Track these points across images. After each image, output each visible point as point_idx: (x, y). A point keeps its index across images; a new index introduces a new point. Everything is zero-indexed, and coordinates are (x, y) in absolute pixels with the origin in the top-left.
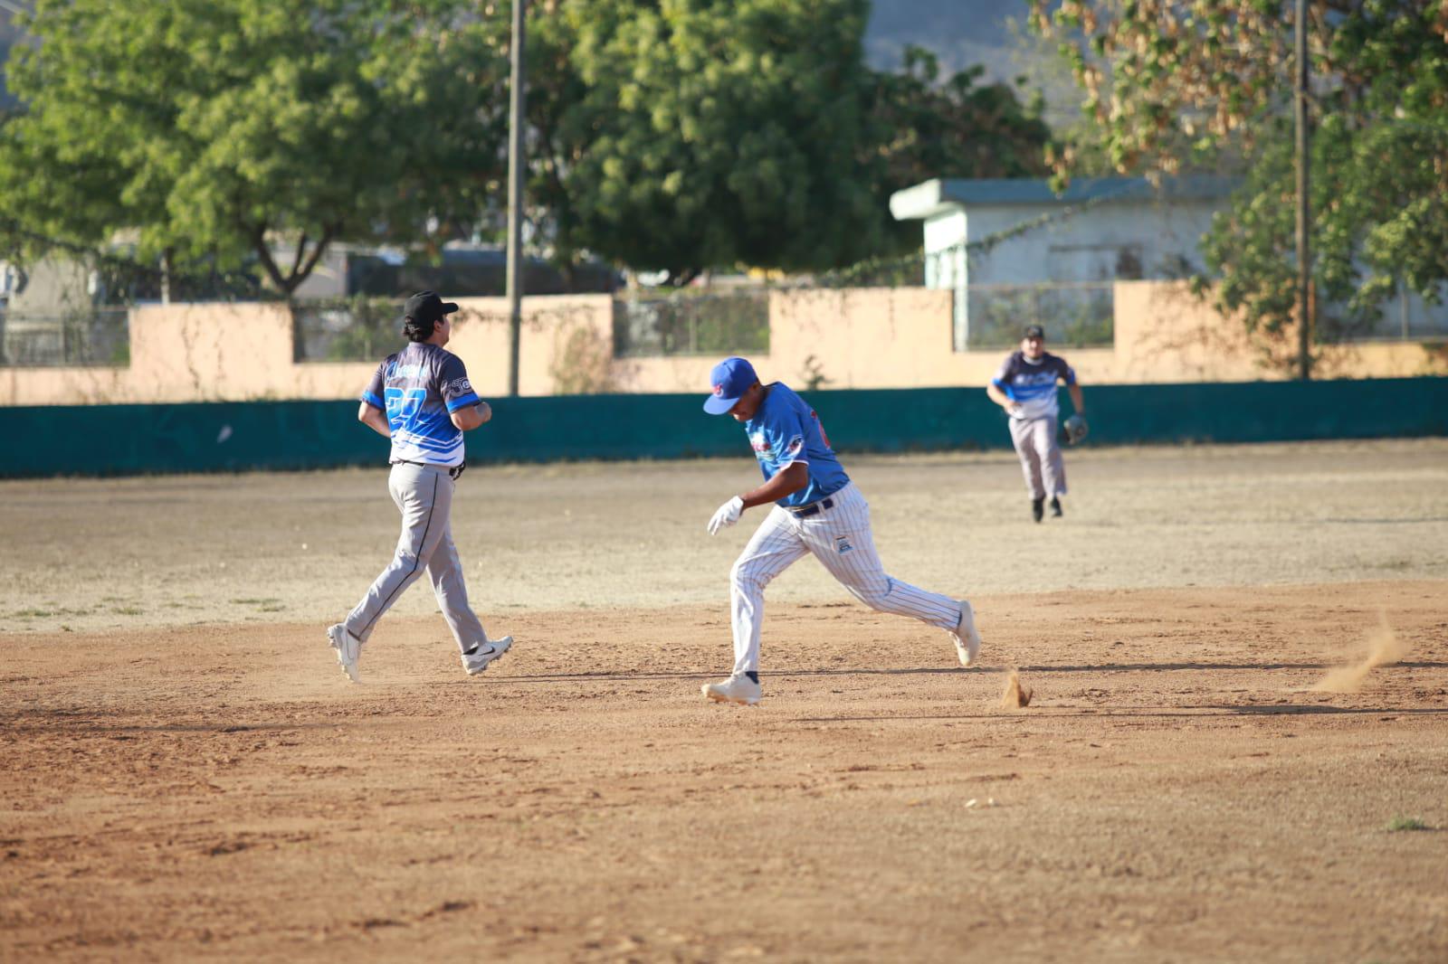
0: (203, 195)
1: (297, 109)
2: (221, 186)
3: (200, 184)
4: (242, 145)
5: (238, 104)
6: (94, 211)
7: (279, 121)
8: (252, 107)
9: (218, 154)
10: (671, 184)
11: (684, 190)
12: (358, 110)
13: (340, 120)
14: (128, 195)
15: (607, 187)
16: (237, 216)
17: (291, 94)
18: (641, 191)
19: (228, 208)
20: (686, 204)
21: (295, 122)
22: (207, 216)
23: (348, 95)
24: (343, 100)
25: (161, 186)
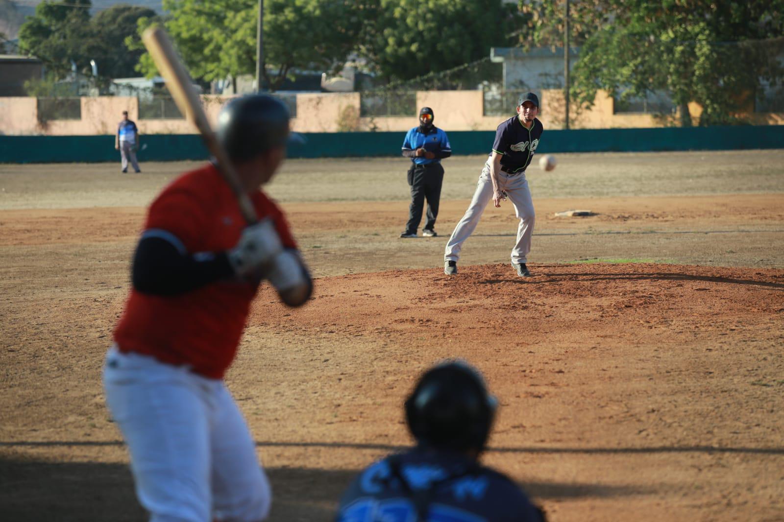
0: (233, 52)
2: (240, 48)
3: (232, 47)
6: (197, 57)
10: (414, 48)
11: (419, 50)
14: (207, 51)
15: (389, 50)
18: (402, 50)
19: (244, 56)
20: (420, 55)
22: (234, 59)
25: (219, 48)
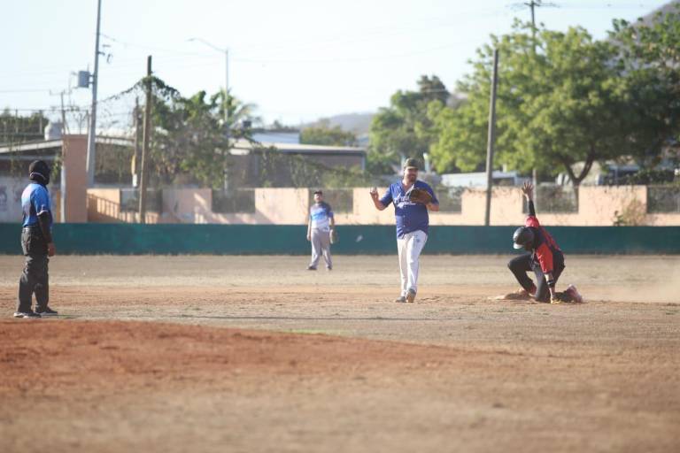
1: (571, 102)
4: (547, 118)
5: (546, 101)
7: (563, 108)
8: (552, 102)
9: (536, 123)
12: (599, 103)
13: (591, 107)
16: (544, 149)
17: (569, 95)
19: (541, 146)
21: (570, 108)
23: (595, 96)
24: (593, 98)
